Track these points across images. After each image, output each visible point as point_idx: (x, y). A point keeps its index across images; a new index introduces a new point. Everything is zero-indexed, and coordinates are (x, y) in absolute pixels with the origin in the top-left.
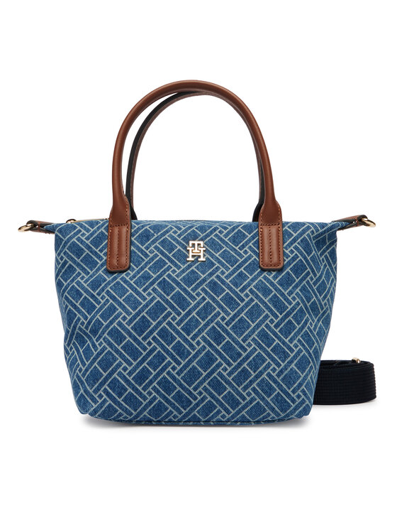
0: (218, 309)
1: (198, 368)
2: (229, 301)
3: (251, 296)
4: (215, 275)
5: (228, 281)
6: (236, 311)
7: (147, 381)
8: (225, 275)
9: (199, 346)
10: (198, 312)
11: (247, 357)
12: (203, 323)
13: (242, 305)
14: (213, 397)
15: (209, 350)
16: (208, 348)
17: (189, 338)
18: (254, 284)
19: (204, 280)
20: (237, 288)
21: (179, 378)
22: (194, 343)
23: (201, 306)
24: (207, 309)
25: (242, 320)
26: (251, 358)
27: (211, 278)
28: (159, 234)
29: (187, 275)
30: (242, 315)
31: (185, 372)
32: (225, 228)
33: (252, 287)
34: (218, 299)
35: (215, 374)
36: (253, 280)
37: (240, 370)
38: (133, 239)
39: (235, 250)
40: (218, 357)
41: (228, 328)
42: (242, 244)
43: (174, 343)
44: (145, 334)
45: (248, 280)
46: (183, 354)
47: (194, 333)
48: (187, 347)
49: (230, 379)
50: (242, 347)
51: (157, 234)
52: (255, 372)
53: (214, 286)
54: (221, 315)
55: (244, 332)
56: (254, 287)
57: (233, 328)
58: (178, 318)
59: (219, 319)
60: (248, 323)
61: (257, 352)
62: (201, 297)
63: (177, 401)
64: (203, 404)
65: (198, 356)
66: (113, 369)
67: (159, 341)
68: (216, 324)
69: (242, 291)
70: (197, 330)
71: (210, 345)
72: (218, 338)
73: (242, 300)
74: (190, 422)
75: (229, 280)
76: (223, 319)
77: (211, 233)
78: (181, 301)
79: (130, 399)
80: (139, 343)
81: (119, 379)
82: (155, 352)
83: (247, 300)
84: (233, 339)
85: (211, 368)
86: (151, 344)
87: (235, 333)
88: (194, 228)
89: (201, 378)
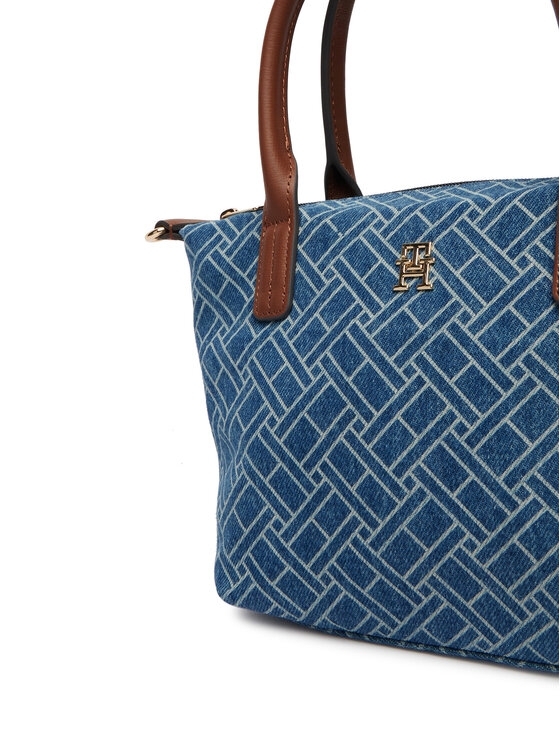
0: (449, 407)
1: (414, 537)
2: (476, 386)
3: (528, 374)
4: (449, 323)
5: (475, 338)
6: (490, 411)
7: (318, 554)
8: (470, 323)
9: (410, 488)
10: (407, 412)
11: (519, 522)
12: (418, 438)
13: (505, 395)
14: (453, 601)
15: (432, 501)
16: (430, 495)
17: (389, 470)
18: (537, 343)
19: (423, 338)
20: (496, 354)
21: (378, 555)
22: (400, 482)
23: (412, 400)
24: (427, 405)
25: (504, 433)
26: (528, 525)
27: (440, 332)
28: (347, 232)
29: (391, 324)
30: (506, 420)
31: (387, 543)
32: (484, 204)
33: (530, 351)
34: (451, 382)
35: (450, 554)
36: (534, 334)
37: (503, 549)
38: (300, 248)
39: (499, 257)
40: (452, 516)
41: (473, 452)
42: (516, 241)
43: (360, 481)
44: (308, 456)
45: (524, 333)
46: (380, 504)
47: (400, 459)
48: (387, 490)
49: (485, 567)
50: (505, 498)
51: (343, 233)
52: (538, 558)
53: (443, 350)
54: (457, 421)
55: (509, 463)
56: (537, 350)
57: (483, 452)
58: (368, 426)
59: (451, 429)
60: (520, 439)
61: (541, 513)
62: (415, 376)
63: (381, 602)
64: (434, 614)
65: (410, 512)
66: (257, 525)
67: (333, 473)
68: (447, 440)
69: (506, 361)
70: (405, 453)
71: (435, 489)
72: (452, 475)
73: (507, 385)
74: (417, 644)
75: (479, 334)
76: (461, 429)
77: (453, 218)
78: (373, 388)
79: (292, 586)
80: (300, 476)
81: (269, 543)
82: (329, 497)
83: (517, 383)
84: (485, 478)
85: (440, 540)
86: (319, 478)
87: (489, 463)
88: (417, 212)
89: (421, 560)
